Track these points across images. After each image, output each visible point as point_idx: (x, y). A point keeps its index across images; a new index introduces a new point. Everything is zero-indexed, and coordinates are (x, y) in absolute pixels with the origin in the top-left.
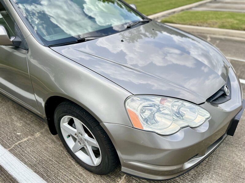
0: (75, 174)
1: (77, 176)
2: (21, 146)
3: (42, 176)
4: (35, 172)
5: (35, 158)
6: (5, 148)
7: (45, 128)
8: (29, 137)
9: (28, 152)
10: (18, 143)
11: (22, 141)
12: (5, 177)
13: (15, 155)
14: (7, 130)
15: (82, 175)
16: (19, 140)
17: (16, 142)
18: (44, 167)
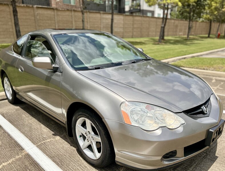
0: (81, 166)
1: (83, 167)
2: (45, 144)
3: (58, 164)
4: (53, 161)
5: (54, 152)
6: (34, 144)
7: (64, 134)
8: (52, 139)
9: (50, 149)
10: (43, 142)
11: (46, 141)
12: (32, 162)
13: (41, 149)
14: (37, 133)
15: (86, 167)
16: (44, 140)
17: (42, 141)
18: (60, 159)
